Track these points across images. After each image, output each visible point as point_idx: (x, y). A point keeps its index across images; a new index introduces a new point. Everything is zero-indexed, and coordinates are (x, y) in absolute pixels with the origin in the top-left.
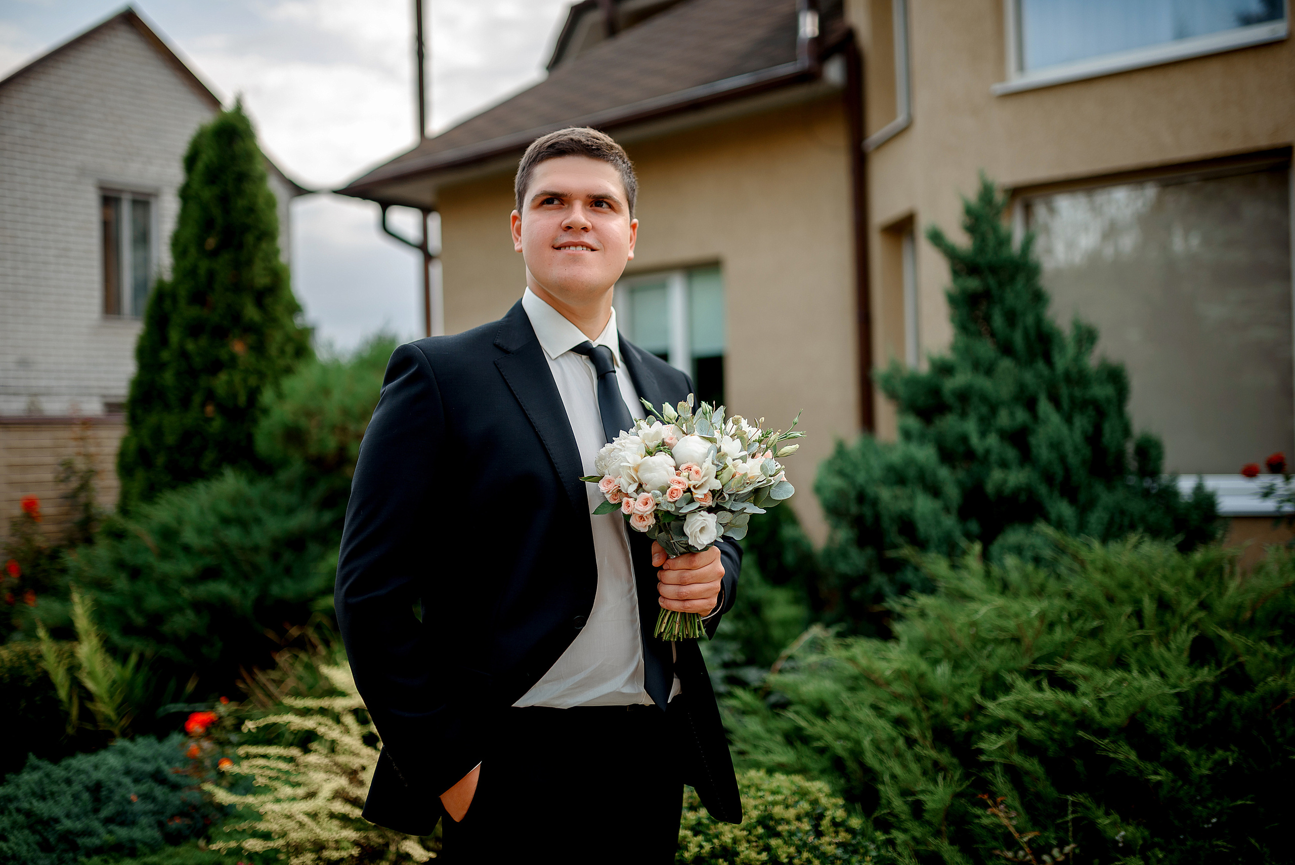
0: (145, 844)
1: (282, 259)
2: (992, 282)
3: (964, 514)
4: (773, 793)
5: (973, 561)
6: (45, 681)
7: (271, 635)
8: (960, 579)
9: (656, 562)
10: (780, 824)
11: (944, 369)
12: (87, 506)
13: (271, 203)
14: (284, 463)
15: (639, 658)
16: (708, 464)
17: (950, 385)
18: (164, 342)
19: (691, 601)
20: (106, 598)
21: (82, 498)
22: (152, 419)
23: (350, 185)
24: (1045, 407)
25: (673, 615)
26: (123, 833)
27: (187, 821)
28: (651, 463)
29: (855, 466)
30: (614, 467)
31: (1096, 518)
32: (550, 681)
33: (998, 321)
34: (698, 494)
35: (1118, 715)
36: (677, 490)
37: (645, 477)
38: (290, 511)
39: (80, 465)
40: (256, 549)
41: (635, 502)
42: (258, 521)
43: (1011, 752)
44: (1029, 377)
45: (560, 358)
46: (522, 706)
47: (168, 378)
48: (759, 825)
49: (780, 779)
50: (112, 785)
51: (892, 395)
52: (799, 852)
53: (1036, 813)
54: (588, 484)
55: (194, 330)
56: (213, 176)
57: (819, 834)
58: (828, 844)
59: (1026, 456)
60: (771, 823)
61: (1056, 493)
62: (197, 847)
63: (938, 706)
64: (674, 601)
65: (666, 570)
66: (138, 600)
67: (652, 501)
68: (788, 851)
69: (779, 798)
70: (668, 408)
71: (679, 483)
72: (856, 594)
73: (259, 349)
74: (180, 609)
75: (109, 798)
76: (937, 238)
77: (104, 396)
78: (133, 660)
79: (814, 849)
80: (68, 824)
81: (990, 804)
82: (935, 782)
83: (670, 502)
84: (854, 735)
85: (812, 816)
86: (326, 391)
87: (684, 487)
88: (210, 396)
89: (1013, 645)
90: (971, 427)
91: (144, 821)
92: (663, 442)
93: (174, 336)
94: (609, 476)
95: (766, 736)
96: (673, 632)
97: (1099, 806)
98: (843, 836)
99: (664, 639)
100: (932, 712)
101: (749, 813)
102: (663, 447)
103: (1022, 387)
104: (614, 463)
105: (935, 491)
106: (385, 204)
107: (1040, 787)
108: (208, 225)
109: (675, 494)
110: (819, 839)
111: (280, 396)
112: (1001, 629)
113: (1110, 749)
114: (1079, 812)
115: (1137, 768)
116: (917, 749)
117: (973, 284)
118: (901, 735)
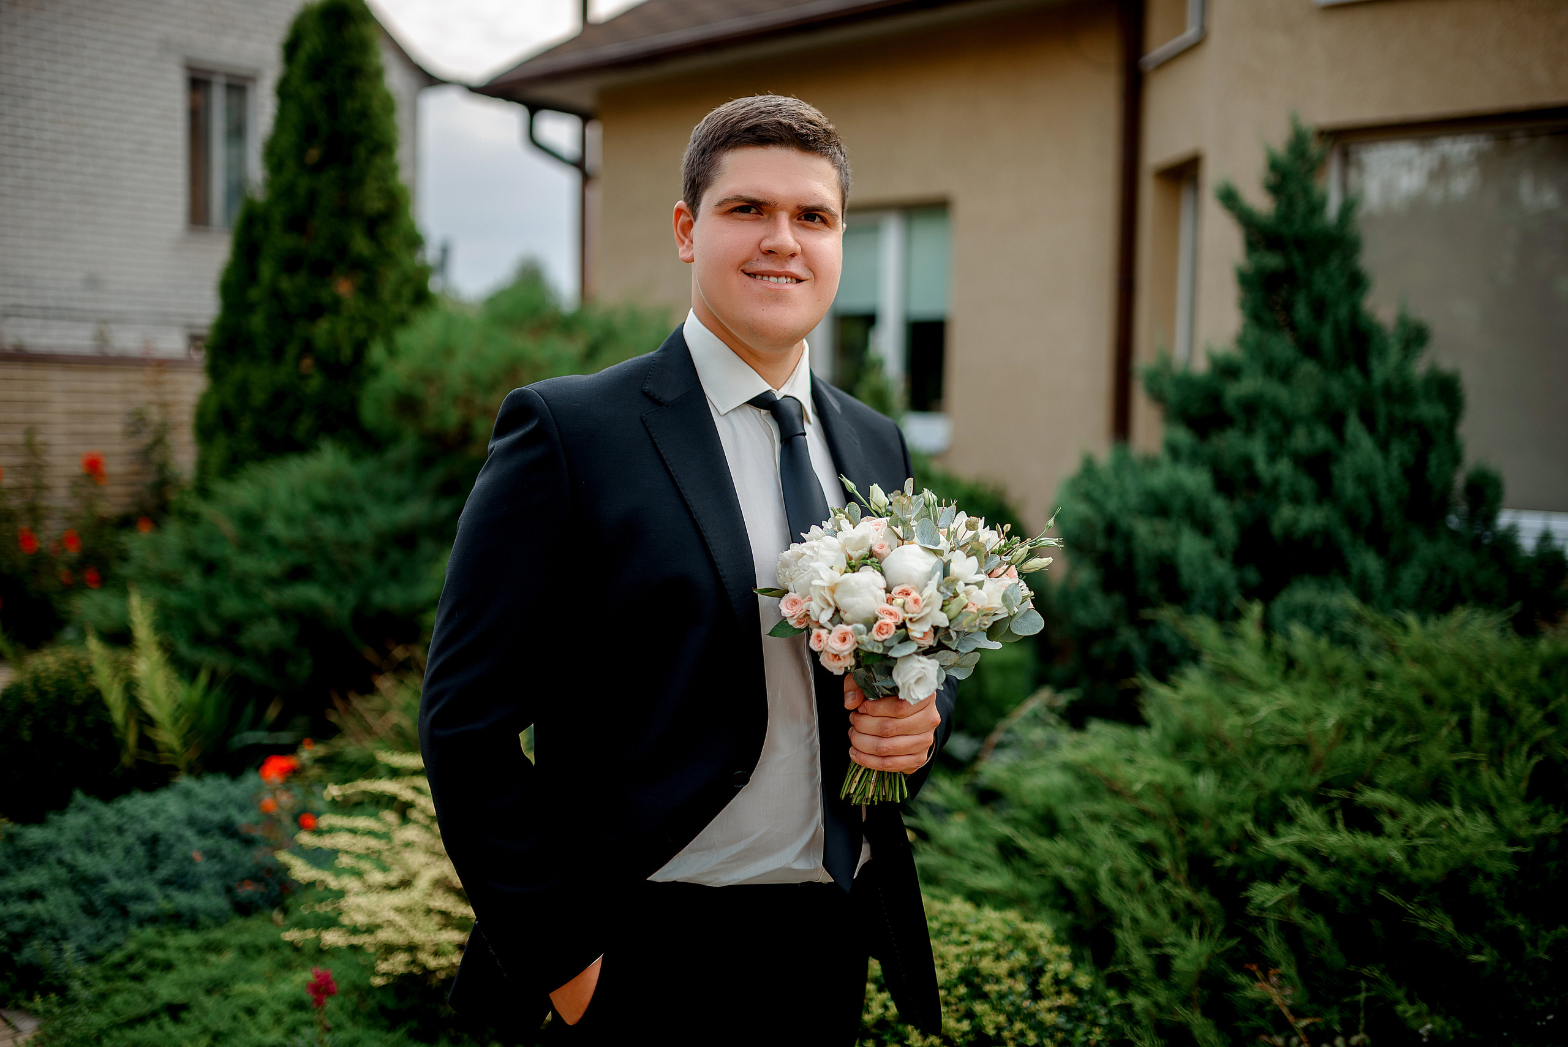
0: (210, 915)
1: (403, 177)
2: (1297, 260)
3: (1240, 559)
4: (983, 937)
5: (1250, 628)
6: (96, 699)
7: (370, 655)
8: (1233, 652)
9: (849, 703)
10: (988, 982)
11: (1227, 370)
12: (162, 467)
13: (389, 106)
14: (395, 438)
15: (818, 822)
16: (931, 590)
17: (1236, 391)
18: (252, 277)
19: (893, 758)
20: (174, 598)
21: (155, 457)
22: (237, 373)
23: (491, 82)
24: (1354, 427)
25: (867, 773)
26: (183, 899)
27: (261, 888)
28: (853, 584)
29: (1106, 490)
30: (801, 581)
31: (1410, 577)
32: (699, 850)
33: (1302, 312)
34: (916, 631)
35: (1431, 867)
36: (888, 625)
37: (845, 601)
38: (400, 499)
39: (155, 415)
40: (355, 546)
41: (828, 635)
42: (359, 510)
43: (1290, 905)
44: (1336, 387)
45: (731, 413)
46: (660, 881)
47: (257, 322)
48: (961, 983)
49: (991, 917)
50: (172, 840)
51: (1157, 396)
52: (1011, 1021)
53: (1316, 985)
54: (763, 600)
55: (291, 264)
56: (318, 69)
57: (1036, 995)
58: (1045, 1011)
59: (1326, 491)
60: (977, 980)
61: (1361, 541)
62: (271, 921)
63: (1197, 831)
64: (871, 757)
65: (862, 714)
66: (211, 601)
67: (853, 636)
68: (996, 1020)
69: (989, 945)
70: (877, 493)
71: (891, 614)
72: (1097, 650)
73: (369, 290)
74: (261, 617)
75: (168, 855)
76: (1229, 198)
77: (189, 326)
78: (203, 679)
79: (1029, 1017)
80: (117, 885)
81: (1259, 977)
82: (1189, 934)
83: (877, 641)
84: (1087, 862)
85: (1029, 969)
86: (448, 351)
87: (896, 621)
88: (308, 347)
89: (1299, 755)
90: (1257, 448)
91: (208, 885)
92: (871, 551)
93: (266, 270)
94: (794, 594)
95: (975, 844)
96: (866, 795)
97: (1399, 986)
98: (1066, 999)
99: (854, 802)
100: (1188, 837)
101: (949, 967)
102: (872, 559)
103: (1326, 398)
104: (803, 577)
105: (1205, 527)
106: (534, 108)
107: (1324, 953)
108: (309, 133)
109: (884, 631)
110: (1036, 1002)
111: (392, 352)
112: (1283, 732)
113: (1421, 915)
114: (1373, 990)
115: (1454, 941)
116: (1167, 885)
117: (1273, 261)
118: (1149, 866)
